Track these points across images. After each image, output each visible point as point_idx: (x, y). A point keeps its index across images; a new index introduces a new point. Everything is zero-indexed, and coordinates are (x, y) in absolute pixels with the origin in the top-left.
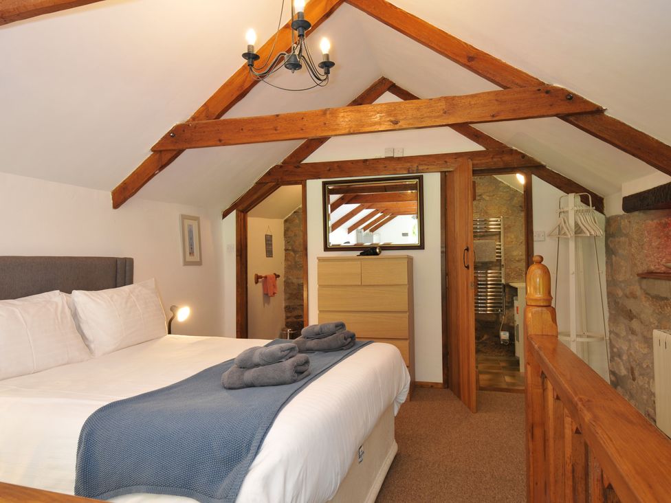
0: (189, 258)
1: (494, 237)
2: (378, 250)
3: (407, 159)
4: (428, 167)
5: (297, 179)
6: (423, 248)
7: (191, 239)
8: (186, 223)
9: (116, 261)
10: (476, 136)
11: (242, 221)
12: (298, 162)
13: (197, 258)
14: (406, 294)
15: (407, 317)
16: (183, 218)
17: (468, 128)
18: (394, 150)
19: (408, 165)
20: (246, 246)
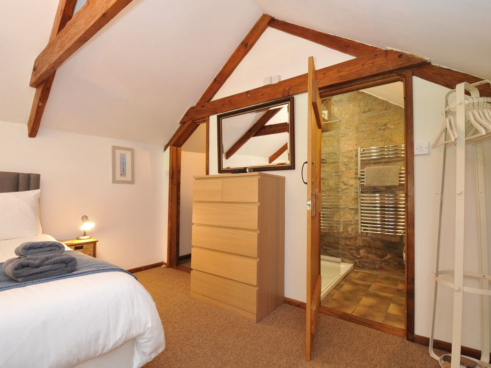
0: (118, 178)
1: (399, 163)
2: (247, 170)
3: (280, 83)
4: (298, 87)
5: (203, 116)
6: (294, 168)
7: (123, 164)
8: (118, 152)
9: (17, 175)
10: (348, 46)
11: (175, 153)
12: (204, 102)
13: (128, 177)
14: (257, 212)
15: (257, 235)
16: (114, 148)
17: (340, 40)
18: (271, 78)
19: (281, 89)
20: (179, 171)
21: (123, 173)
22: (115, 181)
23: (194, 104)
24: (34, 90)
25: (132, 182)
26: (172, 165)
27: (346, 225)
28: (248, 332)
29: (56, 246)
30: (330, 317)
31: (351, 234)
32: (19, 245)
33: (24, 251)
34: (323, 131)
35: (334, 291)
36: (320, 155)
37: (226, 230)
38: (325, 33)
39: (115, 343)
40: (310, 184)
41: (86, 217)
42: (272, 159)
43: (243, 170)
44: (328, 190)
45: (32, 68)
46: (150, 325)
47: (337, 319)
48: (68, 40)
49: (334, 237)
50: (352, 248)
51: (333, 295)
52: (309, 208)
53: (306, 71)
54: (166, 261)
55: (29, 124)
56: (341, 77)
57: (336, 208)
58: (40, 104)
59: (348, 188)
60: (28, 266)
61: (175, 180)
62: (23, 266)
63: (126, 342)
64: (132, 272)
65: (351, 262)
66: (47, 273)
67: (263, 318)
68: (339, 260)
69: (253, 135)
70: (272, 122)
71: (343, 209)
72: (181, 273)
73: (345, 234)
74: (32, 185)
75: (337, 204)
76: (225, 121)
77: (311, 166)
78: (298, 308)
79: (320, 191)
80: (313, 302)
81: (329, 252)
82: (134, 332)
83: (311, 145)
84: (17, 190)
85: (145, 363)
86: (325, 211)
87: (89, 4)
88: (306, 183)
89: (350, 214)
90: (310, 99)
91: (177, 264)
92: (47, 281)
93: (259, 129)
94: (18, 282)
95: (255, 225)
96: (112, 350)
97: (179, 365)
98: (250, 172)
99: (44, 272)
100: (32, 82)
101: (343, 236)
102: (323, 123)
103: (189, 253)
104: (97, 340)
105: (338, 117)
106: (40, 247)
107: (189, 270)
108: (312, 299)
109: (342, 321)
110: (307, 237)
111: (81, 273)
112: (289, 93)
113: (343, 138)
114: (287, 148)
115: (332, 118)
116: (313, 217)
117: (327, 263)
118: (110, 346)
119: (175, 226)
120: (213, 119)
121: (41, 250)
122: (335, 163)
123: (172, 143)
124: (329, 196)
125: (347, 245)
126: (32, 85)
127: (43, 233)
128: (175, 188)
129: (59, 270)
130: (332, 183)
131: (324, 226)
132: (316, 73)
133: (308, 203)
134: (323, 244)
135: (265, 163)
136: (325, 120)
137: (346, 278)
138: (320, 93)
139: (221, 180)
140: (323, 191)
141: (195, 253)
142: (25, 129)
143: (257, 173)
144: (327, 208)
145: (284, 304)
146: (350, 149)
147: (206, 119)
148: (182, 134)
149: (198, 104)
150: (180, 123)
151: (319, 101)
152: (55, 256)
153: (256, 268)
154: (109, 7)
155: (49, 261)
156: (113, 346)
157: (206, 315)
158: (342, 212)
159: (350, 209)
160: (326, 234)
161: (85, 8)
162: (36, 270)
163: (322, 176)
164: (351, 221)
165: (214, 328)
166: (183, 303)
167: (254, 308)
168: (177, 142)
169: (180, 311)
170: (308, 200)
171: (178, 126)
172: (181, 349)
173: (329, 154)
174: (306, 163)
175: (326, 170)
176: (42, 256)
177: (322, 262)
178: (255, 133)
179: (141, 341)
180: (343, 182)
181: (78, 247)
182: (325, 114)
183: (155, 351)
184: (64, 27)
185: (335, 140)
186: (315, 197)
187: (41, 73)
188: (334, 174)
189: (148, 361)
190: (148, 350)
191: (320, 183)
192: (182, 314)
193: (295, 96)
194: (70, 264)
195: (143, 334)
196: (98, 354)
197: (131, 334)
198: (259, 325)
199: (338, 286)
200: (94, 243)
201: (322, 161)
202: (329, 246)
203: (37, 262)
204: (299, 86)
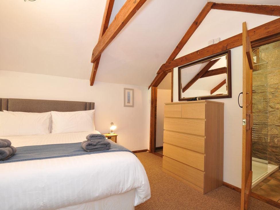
0: (127, 104)
2: (197, 99)
3: (220, 43)
4: (234, 44)
5: (170, 69)
6: (231, 97)
7: (129, 97)
8: (127, 91)
9: (86, 103)
10: (274, 10)
11: (154, 90)
12: (171, 61)
13: (131, 104)
14: (204, 125)
15: (204, 140)
16: (125, 89)
17: (266, 7)
18: (214, 40)
19: (221, 46)
20: (156, 100)
21: (129, 102)
22: (125, 106)
23: (165, 62)
24: (93, 64)
25: (133, 106)
26: (153, 97)
27: (273, 137)
28: (198, 199)
29: (102, 136)
30: (259, 201)
31: (277, 144)
32: (88, 135)
33: (90, 138)
34: (253, 71)
35: (262, 183)
36: (252, 86)
37: (183, 135)
38: (254, 4)
39: (127, 189)
40: (245, 107)
41: (113, 123)
42: (212, 91)
43: (195, 99)
44: (257, 111)
45: (92, 54)
46: (143, 183)
47: (265, 203)
48: (106, 39)
49: (263, 145)
50: (277, 154)
51: (261, 186)
52: (244, 124)
53: (241, 32)
54: (149, 149)
55: (90, 80)
56: (268, 32)
57: (265, 125)
58: (95, 70)
59: (274, 111)
60: (91, 145)
61: (154, 105)
62: (89, 145)
63: (132, 190)
64: (134, 152)
65: (276, 164)
66: (99, 149)
67: (208, 193)
68: (267, 162)
69: (200, 77)
70: (213, 68)
71: (271, 125)
72: (157, 157)
73: (272, 143)
74: (91, 108)
75: (265, 122)
76: (183, 70)
77: (245, 95)
78: (233, 190)
79: (252, 112)
80: (246, 188)
81: (258, 155)
82: (136, 185)
83: (245, 81)
84: (86, 110)
85: (140, 203)
86: (255, 127)
87: (116, 19)
88: (242, 107)
89: (277, 129)
90: (244, 50)
91: (155, 152)
92: (99, 153)
93: (205, 73)
94: (87, 152)
95: (203, 133)
96: (125, 192)
97: (157, 209)
98: (199, 100)
99: (98, 148)
100: (92, 60)
101: (270, 145)
102: (254, 65)
103: (162, 146)
104: (119, 186)
105: (265, 60)
106: (96, 137)
107: (162, 156)
108: (245, 186)
109: (269, 205)
110: (243, 144)
111: (112, 151)
112: (226, 48)
113: (270, 75)
114: (225, 83)
115: (260, 61)
116: (247, 130)
117: (256, 163)
118: (125, 190)
119: (154, 130)
120: (176, 70)
121: (96, 138)
122: (263, 92)
123: (152, 85)
124: (258, 116)
125: (273, 151)
126: (92, 62)
127: (96, 130)
128: (154, 109)
129: (103, 148)
130: (260, 107)
131: (254, 137)
132: (249, 32)
133: (244, 120)
134: (253, 150)
135: (208, 94)
136: (255, 63)
137: (272, 175)
138: (251, 45)
139: (181, 105)
140: (254, 112)
141: (165, 146)
142: (89, 82)
143: (204, 101)
144: (256, 124)
145: (223, 186)
146: (276, 82)
147: (172, 70)
148: (158, 80)
149: (167, 62)
150: (157, 74)
151: (251, 50)
152: (102, 141)
153: (204, 160)
154: (125, 19)
155: (100, 143)
156: (126, 190)
157: (172, 183)
158: (269, 128)
159: (276, 125)
160: (255, 143)
161: (114, 21)
162: (95, 147)
163: (253, 102)
164: (277, 135)
165: (177, 191)
166: (158, 174)
167: (202, 185)
168: (155, 84)
169: (157, 178)
170: (243, 119)
171: (156, 75)
172: (158, 200)
173: (258, 86)
174: (242, 93)
175: (255, 98)
176: (97, 141)
177: (253, 162)
178: (201, 76)
179: (139, 191)
180: (270, 106)
181: (109, 138)
182: (255, 59)
183: (145, 198)
184: (105, 32)
185: (263, 76)
186: (248, 117)
187: (96, 56)
188: (262, 100)
189: (142, 202)
190: (142, 196)
191: (252, 106)
192: (158, 180)
193: (231, 50)
194: (108, 146)
195: (140, 187)
196: (119, 193)
197: (135, 186)
198: (205, 196)
199: (265, 180)
200: (116, 136)
201: (253, 92)
202: (258, 151)
203: (95, 143)
204: (234, 42)
